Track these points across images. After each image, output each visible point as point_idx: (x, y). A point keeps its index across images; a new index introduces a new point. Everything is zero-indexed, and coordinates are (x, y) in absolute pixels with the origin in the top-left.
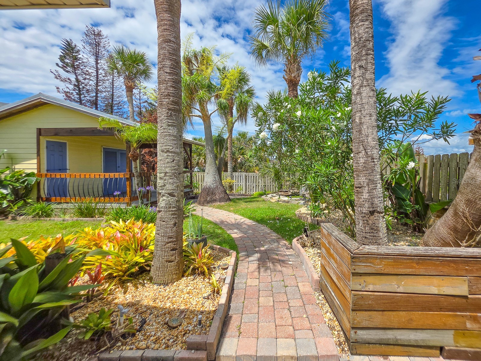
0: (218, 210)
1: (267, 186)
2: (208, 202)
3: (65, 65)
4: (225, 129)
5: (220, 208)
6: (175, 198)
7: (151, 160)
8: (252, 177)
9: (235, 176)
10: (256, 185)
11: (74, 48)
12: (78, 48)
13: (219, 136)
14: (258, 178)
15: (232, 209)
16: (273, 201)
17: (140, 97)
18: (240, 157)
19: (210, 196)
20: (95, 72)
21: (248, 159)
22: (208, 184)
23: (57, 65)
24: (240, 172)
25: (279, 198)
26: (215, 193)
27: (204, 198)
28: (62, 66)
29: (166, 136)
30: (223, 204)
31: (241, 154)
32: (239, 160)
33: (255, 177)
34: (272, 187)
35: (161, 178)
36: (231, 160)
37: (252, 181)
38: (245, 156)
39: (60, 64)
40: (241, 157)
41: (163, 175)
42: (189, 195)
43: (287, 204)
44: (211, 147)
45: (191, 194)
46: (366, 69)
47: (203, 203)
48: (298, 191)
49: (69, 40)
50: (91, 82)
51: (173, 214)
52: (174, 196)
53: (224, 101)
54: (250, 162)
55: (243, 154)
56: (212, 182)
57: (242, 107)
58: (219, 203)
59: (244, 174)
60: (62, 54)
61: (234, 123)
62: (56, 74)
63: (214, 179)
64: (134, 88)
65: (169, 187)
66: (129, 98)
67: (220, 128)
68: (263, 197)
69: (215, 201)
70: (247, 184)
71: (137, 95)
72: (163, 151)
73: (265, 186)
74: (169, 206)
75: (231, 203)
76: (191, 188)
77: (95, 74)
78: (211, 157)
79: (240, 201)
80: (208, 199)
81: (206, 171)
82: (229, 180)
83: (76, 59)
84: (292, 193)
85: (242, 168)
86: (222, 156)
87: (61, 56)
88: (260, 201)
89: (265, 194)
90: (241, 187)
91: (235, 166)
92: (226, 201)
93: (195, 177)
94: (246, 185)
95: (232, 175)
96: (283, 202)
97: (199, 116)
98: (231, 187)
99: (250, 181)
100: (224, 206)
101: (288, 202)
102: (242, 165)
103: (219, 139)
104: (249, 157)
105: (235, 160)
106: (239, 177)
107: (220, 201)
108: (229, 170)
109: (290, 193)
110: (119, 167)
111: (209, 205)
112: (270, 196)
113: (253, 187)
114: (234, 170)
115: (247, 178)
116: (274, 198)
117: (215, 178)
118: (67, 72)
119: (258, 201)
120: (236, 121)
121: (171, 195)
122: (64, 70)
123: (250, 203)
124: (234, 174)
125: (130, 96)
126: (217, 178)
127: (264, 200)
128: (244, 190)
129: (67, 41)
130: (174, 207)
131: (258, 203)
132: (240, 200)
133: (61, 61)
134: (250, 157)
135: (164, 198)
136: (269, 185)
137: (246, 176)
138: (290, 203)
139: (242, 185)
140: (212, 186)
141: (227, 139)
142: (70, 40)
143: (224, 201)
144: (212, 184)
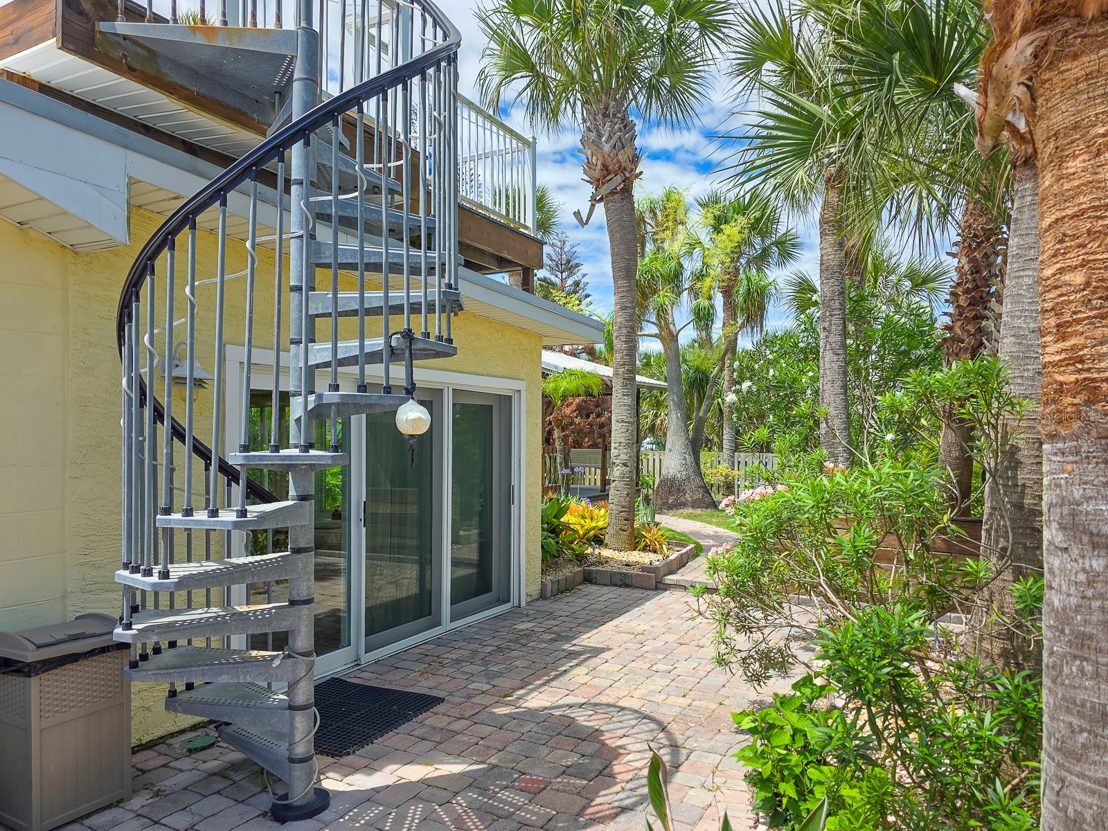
2: (670, 507)
5: (692, 517)
6: (628, 469)
13: (697, 370)
15: (715, 520)
19: (673, 495)
22: (671, 472)
26: (684, 490)
29: (621, 405)
30: (699, 511)
35: (615, 448)
41: (618, 444)
44: (677, 396)
46: (829, 331)
47: (661, 509)
51: (626, 484)
52: (628, 466)
53: (707, 303)
56: (678, 467)
57: (750, 303)
58: (690, 510)
63: (684, 462)
65: (623, 457)
69: (684, 505)
72: (618, 421)
74: (622, 476)
75: (717, 512)
78: (678, 418)
80: (670, 501)
81: (668, 446)
82: (723, 468)
86: (702, 414)
92: (707, 508)
93: (645, 461)
95: (733, 457)
97: (656, 336)
100: (700, 515)
103: (696, 378)
107: (693, 507)
108: (726, 447)
111: (672, 512)
117: (686, 460)
121: (625, 465)
126: (690, 459)
130: (627, 478)
135: (619, 467)
140: (679, 475)
143: (702, 507)
144: (679, 472)
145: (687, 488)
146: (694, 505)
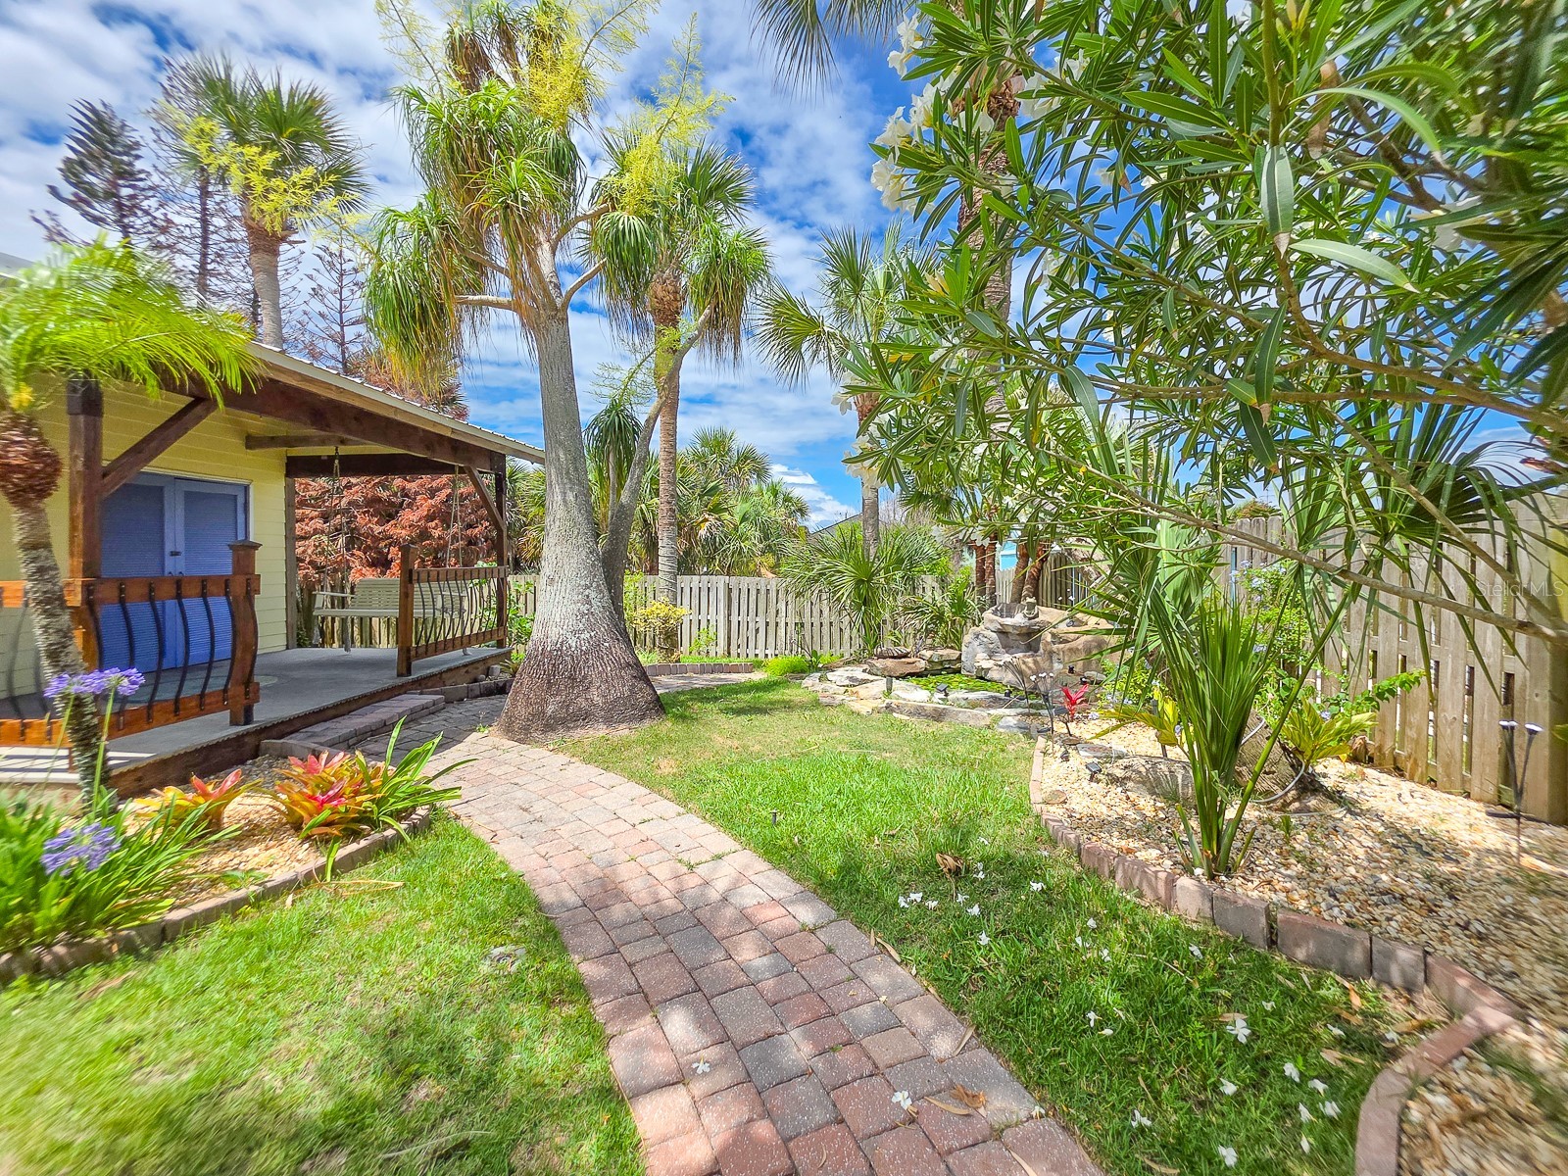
0: (592, 771)
1: (808, 626)
2: (550, 726)
3: (83, 195)
4: (640, 377)
5: (604, 758)
7: (378, 529)
8: (753, 593)
9: (687, 591)
10: (767, 624)
11: (120, 135)
12: (136, 136)
13: (615, 408)
14: (773, 594)
15: (667, 767)
16: (864, 708)
17: (341, 300)
18: (706, 520)
19: (559, 692)
20: (198, 225)
21: (736, 528)
22: (554, 633)
23: (54, 191)
24: (706, 574)
25: (889, 689)
26: (585, 677)
27: (529, 704)
28: (72, 198)
30: (623, 731)
31: (710, 511)
32: (703, 532)
33: (763, 592)
34: (826, 628)
36: (671, 524)
37: (752, 606)
38: (726, 516)
39: (67, 190)
40: (711, 518)
42: (488, 672)
43: (935, 727)
44: (567, 451)
45: (497, 667)
47: (526, 730)
48: (955, 654)
49: (100, 107)
50: (181, 261)
53: (636, 222)
54: (743, 538)
55: (716, 509)
56: (572, 621)
58: (602, 731)
59: (721, 581)
60: (73, 156)
61: (685, 351)
62: (49, 223)
63: (584, 608)
64: (283, 239)
66: (261, 276)
67: (617, 375)
68: (807, 682)
69: (584, 717)
70: (734, 619)
71: (330, 296)
73: (802, 625)
75: (666, 726)
76: (500, 644)
77: (198, 232)
78: (567, 502)
79: (710, 706)
80: (550, 709)
81: (545, 568)
82: (658, 608)
83: (127, 174)
84: (930, 661)
85: (714, 558)
86: (625, 498)
87: (67, 161)
88: (803, 707)
89: (812, 668)
90: (712, 630)
91: (687, 553)
92: (642, 718)
94: (729, 622)
95: (675, 585)
96: (910, 714)
98: (670, 638)
99: (744, 608)
100: (627, 745)
101: (938, 716)
102: (713, 547)
104: (737, 518)
105: (684, 528)
106: (704, 594)
107: (609, 721)
108: (664, 564)
109: (922, 665)
110: (175, 554)
111: (554, 738)
112: (840, 675)
113: (757, 630)
114: (685, 565)
115: (735, 594)
116: (862, 690)
117: (589, 603)
118: (96, 220)
119: (788, 706)
120: (692, 341)
122: (85, 214)
123: (759, 720)
124: (684, 581)
125: (265, 271)
126: (599, 600)
127: (816, 704)
128: (722, 642)
129: (93, 110)
131: (795, 715)
132: (708, 700)
133: (67, 179)
134: (744, 519)
136: (817, 624)
137: (730, 590)
138: (947, 719)
139: (713, 623)
140: (572, 642)
141: (651, 421)
142: (104, 105)
143: (631, 719)
144: (574, 632)
145: (593, 674)
146: (612, 715)
